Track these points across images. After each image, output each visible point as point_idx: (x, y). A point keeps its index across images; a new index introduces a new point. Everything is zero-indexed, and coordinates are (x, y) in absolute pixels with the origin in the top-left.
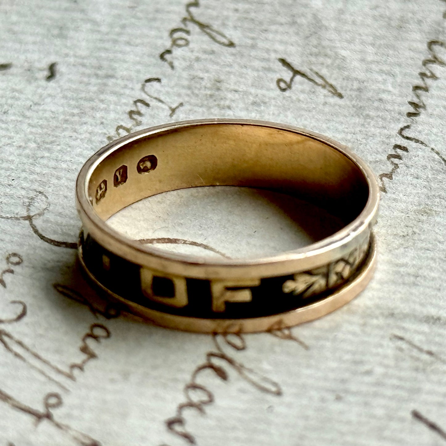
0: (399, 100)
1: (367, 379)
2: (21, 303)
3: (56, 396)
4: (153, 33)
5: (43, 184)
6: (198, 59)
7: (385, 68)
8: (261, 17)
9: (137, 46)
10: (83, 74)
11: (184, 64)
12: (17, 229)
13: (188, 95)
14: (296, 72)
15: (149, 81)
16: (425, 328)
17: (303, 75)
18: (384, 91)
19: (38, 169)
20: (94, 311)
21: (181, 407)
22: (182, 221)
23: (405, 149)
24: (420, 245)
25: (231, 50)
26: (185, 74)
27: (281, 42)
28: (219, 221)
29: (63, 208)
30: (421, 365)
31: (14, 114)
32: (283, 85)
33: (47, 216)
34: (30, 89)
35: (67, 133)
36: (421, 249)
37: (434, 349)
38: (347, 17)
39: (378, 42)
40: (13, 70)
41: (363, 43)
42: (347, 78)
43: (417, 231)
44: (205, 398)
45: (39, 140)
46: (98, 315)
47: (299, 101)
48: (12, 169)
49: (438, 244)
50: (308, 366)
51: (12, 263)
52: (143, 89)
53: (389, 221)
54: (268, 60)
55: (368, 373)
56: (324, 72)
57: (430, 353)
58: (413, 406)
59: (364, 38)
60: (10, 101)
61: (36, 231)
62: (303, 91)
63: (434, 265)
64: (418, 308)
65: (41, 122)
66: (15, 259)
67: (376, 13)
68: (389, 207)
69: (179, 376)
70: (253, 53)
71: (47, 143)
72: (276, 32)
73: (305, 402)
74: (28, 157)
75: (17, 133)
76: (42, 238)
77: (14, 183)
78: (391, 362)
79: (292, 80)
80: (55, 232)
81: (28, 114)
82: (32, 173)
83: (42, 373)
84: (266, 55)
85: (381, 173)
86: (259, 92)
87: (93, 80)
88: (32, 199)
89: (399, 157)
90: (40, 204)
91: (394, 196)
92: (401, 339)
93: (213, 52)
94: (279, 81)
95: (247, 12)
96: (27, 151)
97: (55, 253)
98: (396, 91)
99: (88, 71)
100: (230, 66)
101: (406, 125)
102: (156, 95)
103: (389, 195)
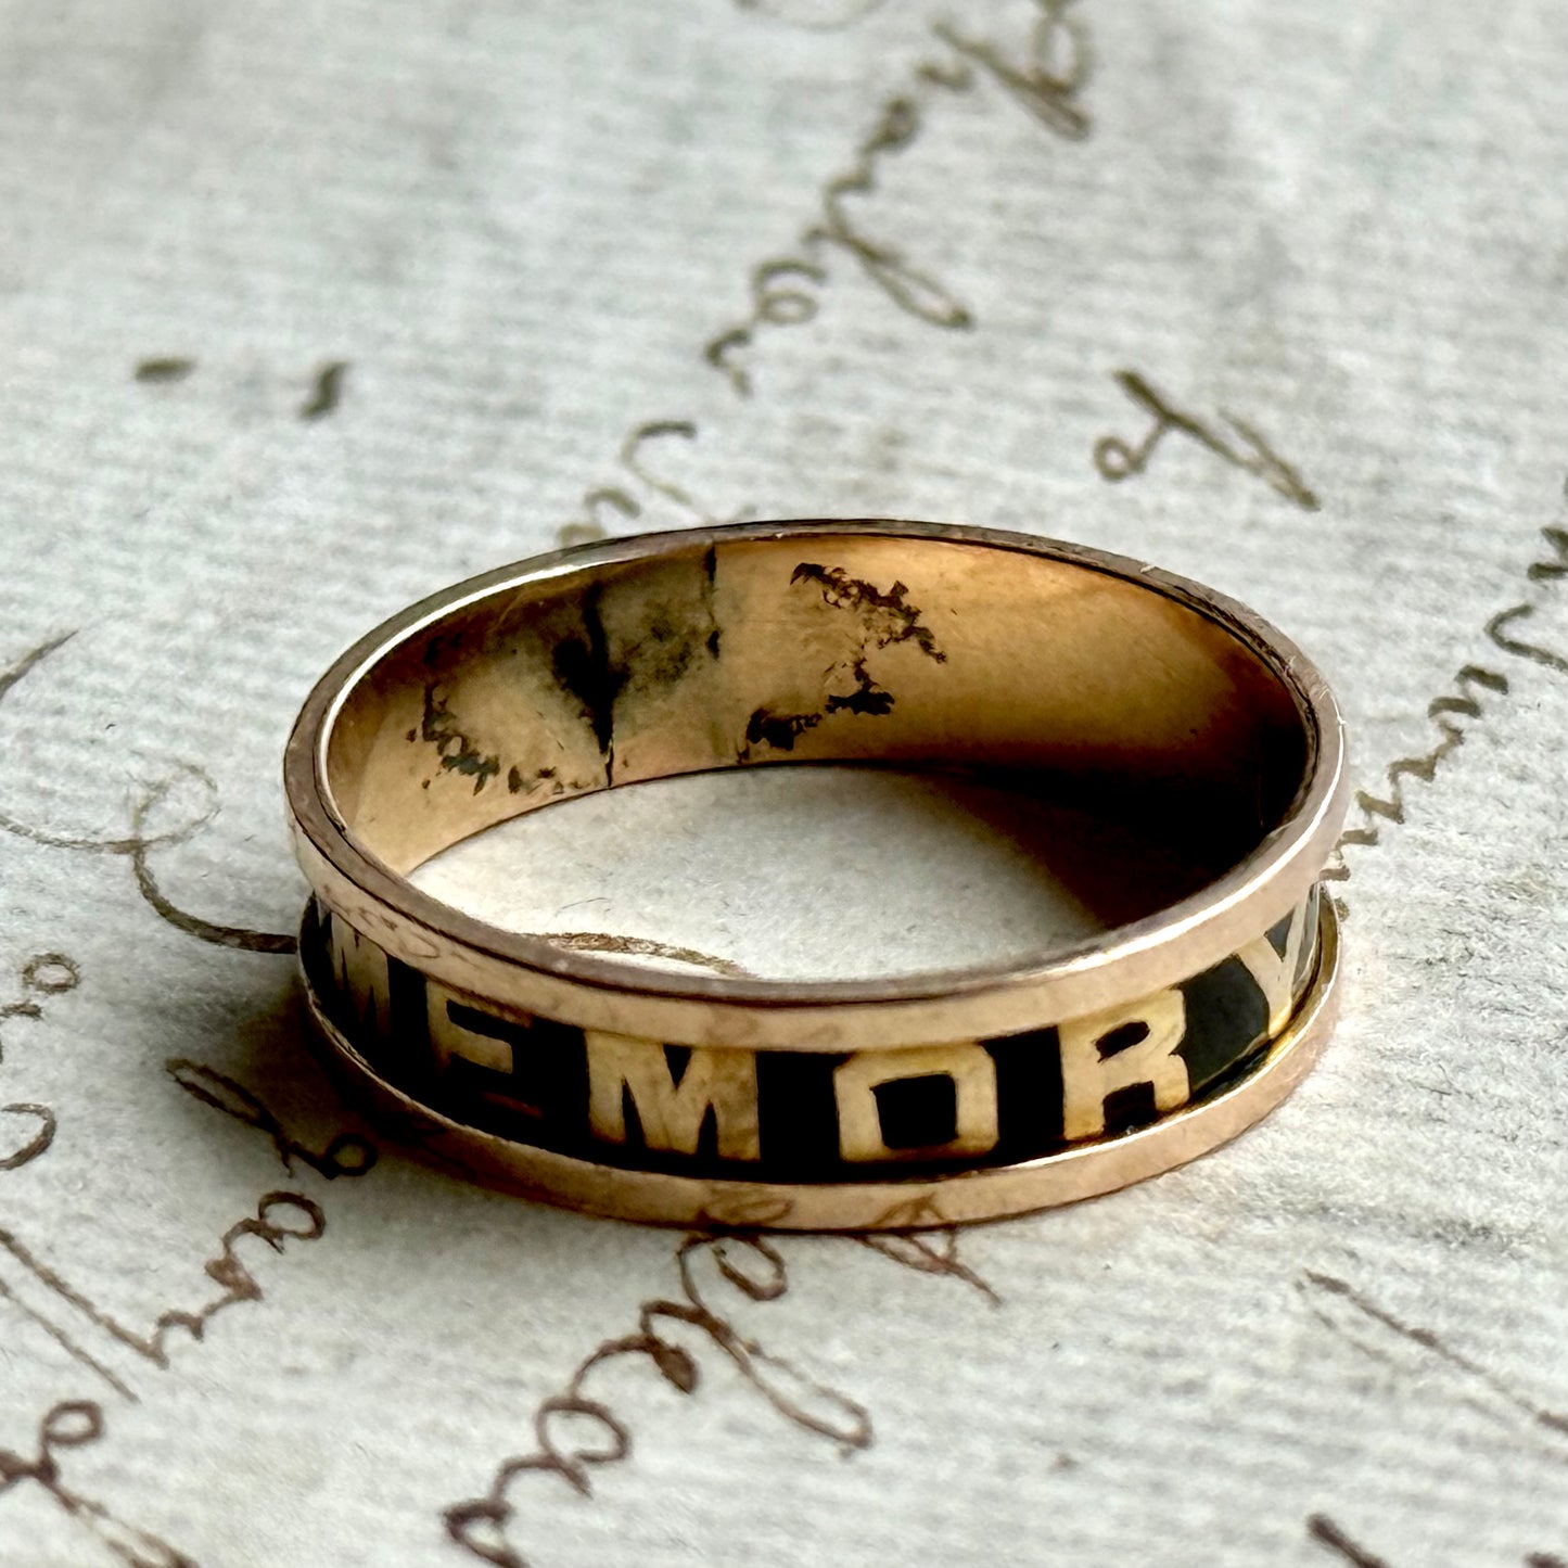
0: (1513, 521)
1: (1180, 1408)
2: (39, 1111)
3: (88, 1409)
4: (700, 274)
5: (210, 742)
6: (836, 366)
7: (1485, 413)
8: (1080, 231)
9: (635, 315)
10: (435, 402)
11: (786, 378)
12: (86, 881)
13: (777, 482)
14: (1169, 418)
15: (653, 430)
16: (1431, 1258)
17: (1192, 428)
18: (1463, 490)
19: (202, 696)
20: (287, 1150)
21: (511, 1469)
22: (665, 884)
23: (1498, 682)
24: (1477, 992)
25: (957, 338)
26: (782, 414)
27: (1138, 318)
28: (795, 888)
29: (263, 821)
30: (1381, 1373)
31: (169, 522)
32: (1115, 459)
33: (202, 844)
34: (238, 444)
35: (335, 589)
36: (1481, 1006)
37: (1441, 1325)
38: (1382, 241)
39: (1474, 328)
40: (195, 382)
41: (1421, 327)
42: (1345, 445)
43: (1478, 946)
44: (603, 1442)
45: (230, 606)
46: (297, 1163)
47: (1161, 511)
48: (118, 695)
49: (1546, 992)
50: (984, 1359)
51: (41, 986)
52: (628, 456)
53: (1391, 914)
54: (1078, 376)
55: (1190, 1388)
56: (1269, 420)
57: (1424, 1337)
58: (1321, 1502)
59: (1429, 311)
60: (161, 482)
61: (150, 892)
62: (1181, 482)
63: (1513, 1059)
64: (1423, 1192)
65: (255, 551)
66: (56, 975)
67: (1483, 231)
68: (1401, 867)
69: (529, 1370)
70: (1032, 351)
71: (256, 616)
72: (1124, 284)
73: (946, 1470)
74: (178, 655)
75: (164, 579)
76: (166, 911)
77: (110, 737)
78: (1282, 1361)
79: (1151, 443)
80: (215, 897)
81: (213, 521)
82: (179, 705)
83: (61, 1337)
84: (1071, 359)
85: (1399, 756)
86: (1030, 478)
87: (464, 423)
88: (161, 788)
89: (1471, 708)
90: (185, 804)
91: (1424, 834)
92: (1335, 1286)
93: (891, 345)
94: (1107, 445)
95: (1034, 214)
96: (183, 641)
97: (199, 961)
98: (1506, 492)
99: (447, 393)
100: (944, 390)
101: (1517, 602)
102: (667, 478)
103: (1409, 829)
